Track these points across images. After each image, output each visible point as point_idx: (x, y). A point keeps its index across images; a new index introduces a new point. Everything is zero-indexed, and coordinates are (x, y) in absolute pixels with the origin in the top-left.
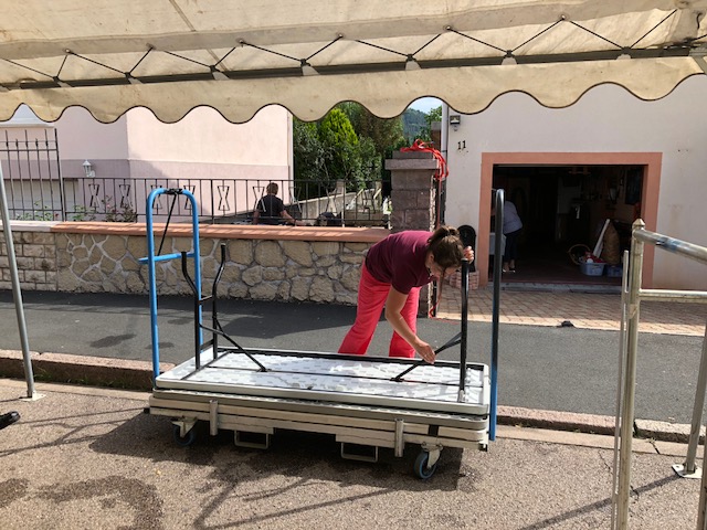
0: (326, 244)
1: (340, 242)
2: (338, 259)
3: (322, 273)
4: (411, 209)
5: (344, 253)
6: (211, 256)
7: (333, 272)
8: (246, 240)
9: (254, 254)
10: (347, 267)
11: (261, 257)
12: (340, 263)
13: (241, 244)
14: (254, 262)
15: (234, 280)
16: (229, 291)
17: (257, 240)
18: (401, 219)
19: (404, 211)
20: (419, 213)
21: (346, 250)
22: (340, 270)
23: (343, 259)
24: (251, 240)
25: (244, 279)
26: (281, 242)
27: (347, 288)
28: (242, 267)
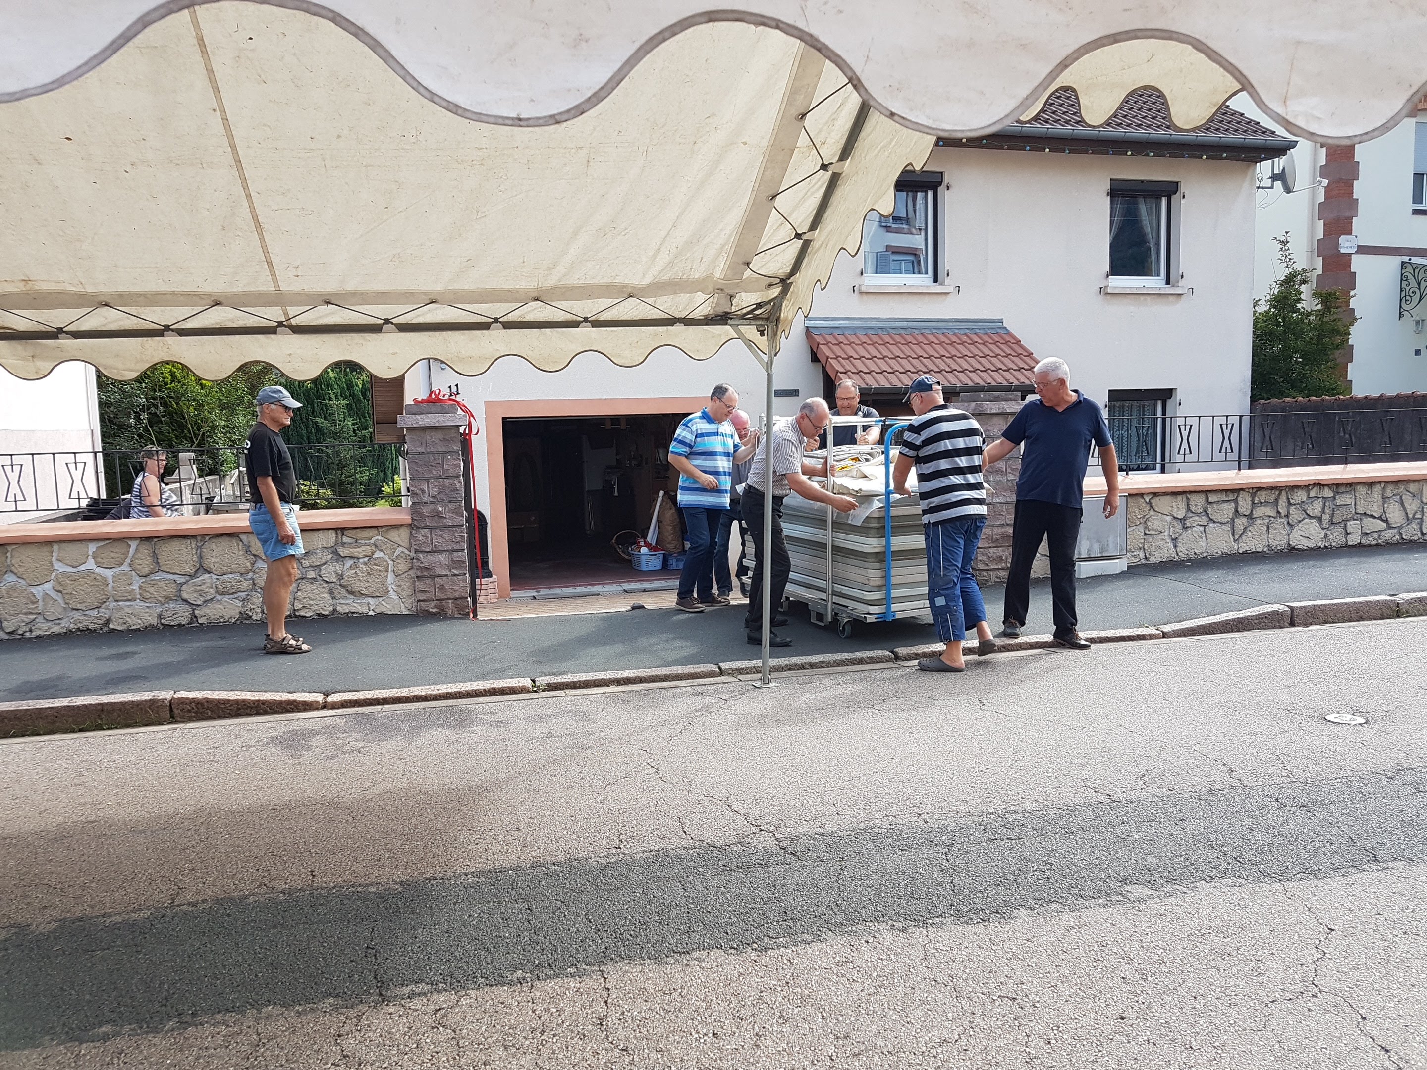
0: (316, 534)
1: (336, 529)
2: (335, 553)
3: (311, 574)
4: (437, 478)
5: (343, 544)
6: (125, 567)
7: (330, 572)
8: (185, 537)
9: (201, 557)
10: (349, 563)
11: (211, 561)
12: (339, 558)
13: (177, 544)
14: (202, 569)
15: (168, 599)
16: (160, 616)
17: (203, 536)
18: (423, 491)
19: (428, 480)
20: (447, 482)
21: (345, 540)
22: (338, 567)
23: (343, 552)
24: (194, 537)
25: (185, 596)
26: (243, 537)
27: (351, 593)
28: (181, 579)
